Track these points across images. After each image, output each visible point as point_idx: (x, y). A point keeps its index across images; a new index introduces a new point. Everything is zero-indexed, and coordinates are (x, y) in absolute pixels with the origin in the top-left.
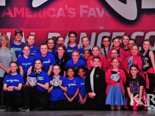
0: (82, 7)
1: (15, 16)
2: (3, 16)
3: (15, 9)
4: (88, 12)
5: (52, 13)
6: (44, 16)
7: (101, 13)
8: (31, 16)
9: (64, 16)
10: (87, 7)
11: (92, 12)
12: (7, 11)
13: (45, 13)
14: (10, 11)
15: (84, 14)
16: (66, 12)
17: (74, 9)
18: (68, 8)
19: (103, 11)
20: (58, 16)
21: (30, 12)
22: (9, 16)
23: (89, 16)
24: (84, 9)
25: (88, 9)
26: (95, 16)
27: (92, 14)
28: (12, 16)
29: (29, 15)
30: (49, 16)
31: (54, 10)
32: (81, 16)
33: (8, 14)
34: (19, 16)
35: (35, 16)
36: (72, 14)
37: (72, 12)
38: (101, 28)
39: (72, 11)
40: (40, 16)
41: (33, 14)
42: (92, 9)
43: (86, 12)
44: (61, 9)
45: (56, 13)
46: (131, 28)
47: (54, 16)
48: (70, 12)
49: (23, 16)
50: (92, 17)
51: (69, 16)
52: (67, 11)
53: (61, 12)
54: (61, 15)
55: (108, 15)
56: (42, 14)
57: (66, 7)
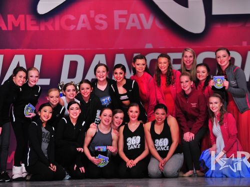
0: (117, 13)
1: (10, 28)
3: (10, 18)
4: (127, 21)
5: (69, 23)
6: (57, 28)
7: (148, 22)
8: (36, 28)
9: (89, 28)
10: (125, 12)
11: (133, 21)
13: (58, 23)
15: (121, 24)
16: (92, 21)
17: (104, 17)
18: (95, 14)
19: (151, 19)
20: (79, 28)
21: (34, 22)
22: (1, 28)
23: (128, 27)
24: (121, 16)
25: (126, 17)
26: (139, 27)
27: (134, 25)
28: (4, 28)
29: (32, 27)
30: (65, 27)
31: (72, 18)
32: (117, 27)
34: (16, 29)
35: (43, 28)
36: (101, 25)
37: (101, 21)
38: (149, 46)
39: (101, 19)
40: (51, 28)
41: (38, 24)
42: (133, 16)
43: (123, 20)
44: (83, 17)
45: (76, 23)
46: (196, 47)
47: (72, 27)
48: (97, 20)
49: (22, 28)
50: (133, 28)
51: (97, 27)
52: (94, 19)
53: (84, 22)
54: (83, 25)
55: (159, 25)
56: (53, 25)
57: (92, 13)
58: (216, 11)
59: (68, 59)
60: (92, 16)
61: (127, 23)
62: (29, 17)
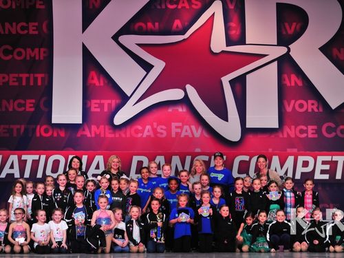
0: (174, 125)
1: (93, 135)
2: (79, 135)
3: (94, 128)
4: (182, 131)
5: (137, 131)
6: (128, 136)
7: (198, 132)
8: (113, 136)
9: (153, 136)
10: (180, 124)
11: (186, 131)
12: (84, 130)
13: (129, 132)
14: (87, 129)
15: (177, 133)
16: (155, 131)
17: (164, 127)
18: (158, 126)
19: (200, 130)
20: (145, 136)
21: (111, 131)
22: (86, 135)
23: (182, 136)
24: (177, 127)
25: (181, 128)
26: (191, 136)
27: (186, 134)
28: (89, 135)
29: (109, 135)
30: (135, 136)
31: (140, 128)
32: (173, 135)
33: (85, 133)
34: (98, 136)
35: (117, 136)
36: (162, 134)
37: (162, 130)
38: (198, 150)
39: (162, 129)
40: (123, 136)
41: (114, 133)
42: (186, 127)
43: (179, 130)
44: (148, 127)
45: (142, 132)
46: (233, 151)
47: (140, 135)
48: (159, 130)
49: (102, 136)
50: (187, 137)
51: (159, 135)
52: (156, 129)
53: (148, 131)
54: (148, 134)
55: (206, 134)
56: (125, 133)
57: (155, 124)
58: (249, 125)
59: (136, 159)
60: (155, 127)
61: (181, 133)
62: (107, 127)
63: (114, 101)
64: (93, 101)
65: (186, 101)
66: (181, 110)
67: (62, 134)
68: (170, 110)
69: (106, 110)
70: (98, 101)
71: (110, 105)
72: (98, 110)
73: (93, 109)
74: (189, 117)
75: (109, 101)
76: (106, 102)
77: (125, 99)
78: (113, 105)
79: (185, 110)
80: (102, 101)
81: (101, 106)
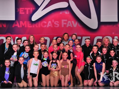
0: (63, 21)
1: (21, 26)
2: (13, 26)
3: (21, 22)
5: (44, 24)
6: (39, 26)
7: (75, 24)
8: (31, 27)
9: (52, 26)
10: (66, 20)
11: (69, 24)
12: (16, 24)
13: (40, 25)
14: (18, 23)
15: (64, 25)
16: (53, 24)
17: (58, 22)
19: (76, 23)
20: (48, 26)
21: (30, 24)
22: (17, 26)
23: (67, 26)
24: (64, 22)
25: (67, 22)
26: (72, 26)
27: (69, 25)
28: (19, 26)
29: (29, 26)
30: (42, 26)
31: (45, 22)
32: (63, 26)
33: (17, 25)
34: (23, 27)
35: (34, 26)
36: (57, 25)
37: (57, 24)
39: (57, 23)
40: (37, 27)
41: (32, 25)
42: (69, 22)
43: (65, 23)
44: (50, 22)
45: (47, 24)
47: (45, 26)
48: (55, 24)
49: (26, 26)
50: (69, 27)
51: (55, 26)
52: (54, 23)
53: (50, 24)
54: (50, 26)
56: (38, 25)
57: (53, 20)
58: (102, 21)
60: (53, 22)
61: (67, 25)
62: (28, 22)
63: (31, 9)
64: (21, 9)
65: (69, 8)
66: (67, 13)
67: (5, 26)
68: (61, 13)
69: (27, 13)
70: (23, 9)
71: (29, 10)
72: (24, 13)
73: (21, 13)
74: (70, 17)
75: (29, 9)
76: (27, 9)
77: (37, 7)
78: (31, 11)
79: (68, 13)
80: (26, 9)
81: (25, 11)
